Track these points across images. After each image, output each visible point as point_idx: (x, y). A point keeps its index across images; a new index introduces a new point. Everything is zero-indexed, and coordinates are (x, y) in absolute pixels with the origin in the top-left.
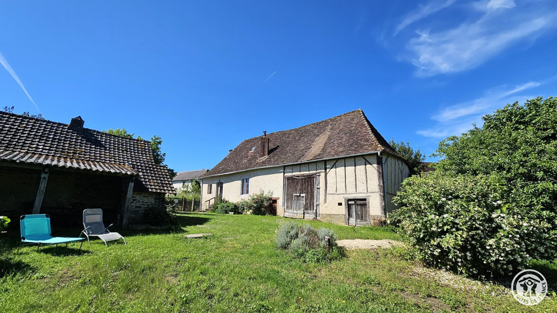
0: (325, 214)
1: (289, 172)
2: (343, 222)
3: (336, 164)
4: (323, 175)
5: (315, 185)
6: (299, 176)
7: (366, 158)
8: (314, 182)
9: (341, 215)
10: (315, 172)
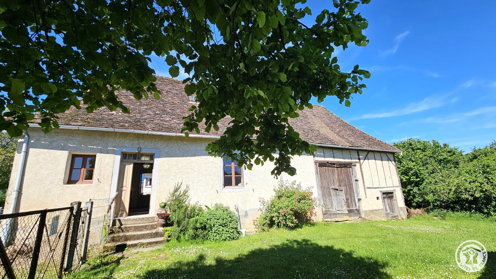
0: (368, 211)
1: (320, 156)
2: (384, 217)
3: (368, 156)
4: (358, 165)
5: (352, 176)
6: (334, 164)
7: (388, 155)
8: (350, 173)
9: (381, 210)
10: (349, 161)
